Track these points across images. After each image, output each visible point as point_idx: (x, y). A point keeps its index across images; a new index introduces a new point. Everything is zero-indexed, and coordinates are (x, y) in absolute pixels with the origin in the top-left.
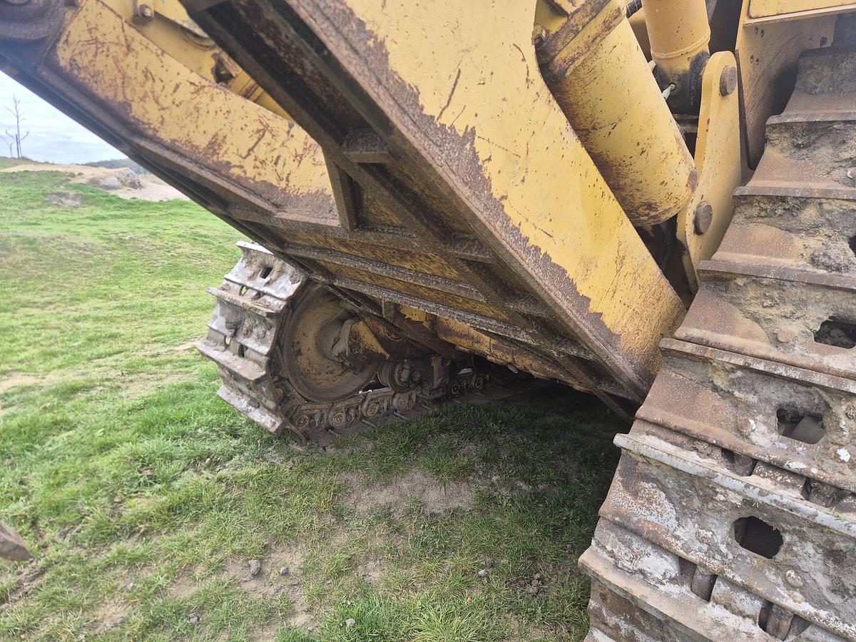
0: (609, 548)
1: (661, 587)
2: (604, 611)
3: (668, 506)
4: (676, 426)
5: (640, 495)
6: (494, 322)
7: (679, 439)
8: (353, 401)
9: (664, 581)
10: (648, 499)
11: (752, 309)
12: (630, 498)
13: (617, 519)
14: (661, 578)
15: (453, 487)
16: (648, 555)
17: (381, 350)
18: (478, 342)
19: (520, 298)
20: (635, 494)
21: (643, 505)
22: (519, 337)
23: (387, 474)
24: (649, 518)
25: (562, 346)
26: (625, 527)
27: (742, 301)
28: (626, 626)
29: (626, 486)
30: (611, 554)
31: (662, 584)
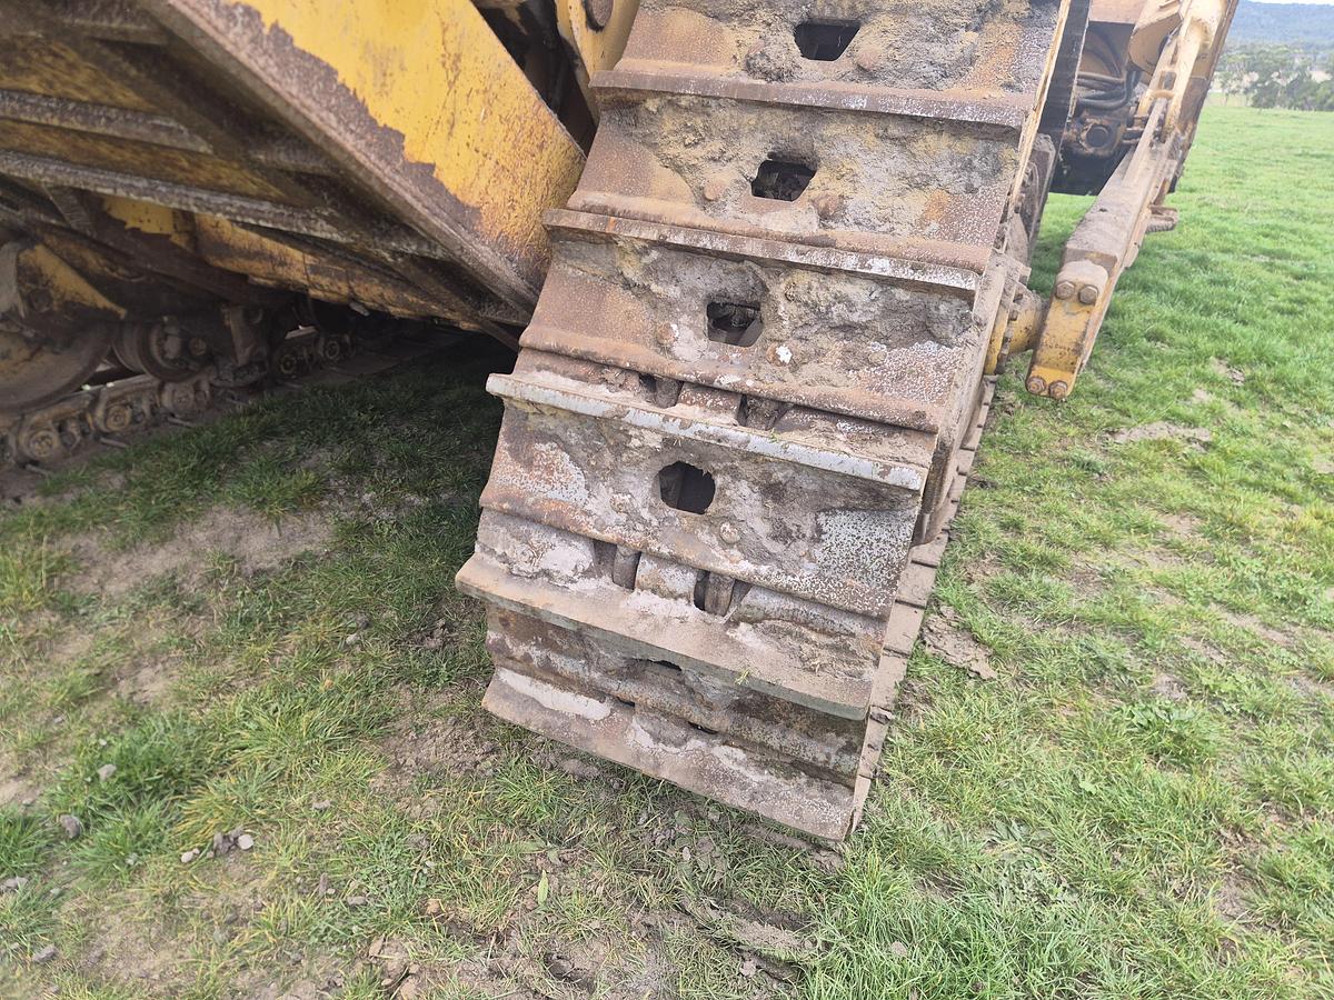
0: (499, 550)
1: (572, 587)
2: (508, 642)
3: (574, 471)
4: (575, 351)
5: (535, 463)
6: (266, 206)
7: (583, 369)
8: (67, 406)
9: (575, 578)
10: (547, 467)
11: (671, 152)
12: (522, 470)
13: (506, 506)
14: (571, 574)
15: (293, 523)
16: (552, 546)
17: (103, 302)
18: (283, 264)
19: (275, 139)
20: (529, 464)
21: (540, 477)
22: (315, 230)
23: (160, 523)
24: (551, 495)
25: (391, 240)
26: (520, 515)
27: (658, 140)
28: (539, 653)
29: (515, 453)
30: (504, 558)
31: (574, 582)
